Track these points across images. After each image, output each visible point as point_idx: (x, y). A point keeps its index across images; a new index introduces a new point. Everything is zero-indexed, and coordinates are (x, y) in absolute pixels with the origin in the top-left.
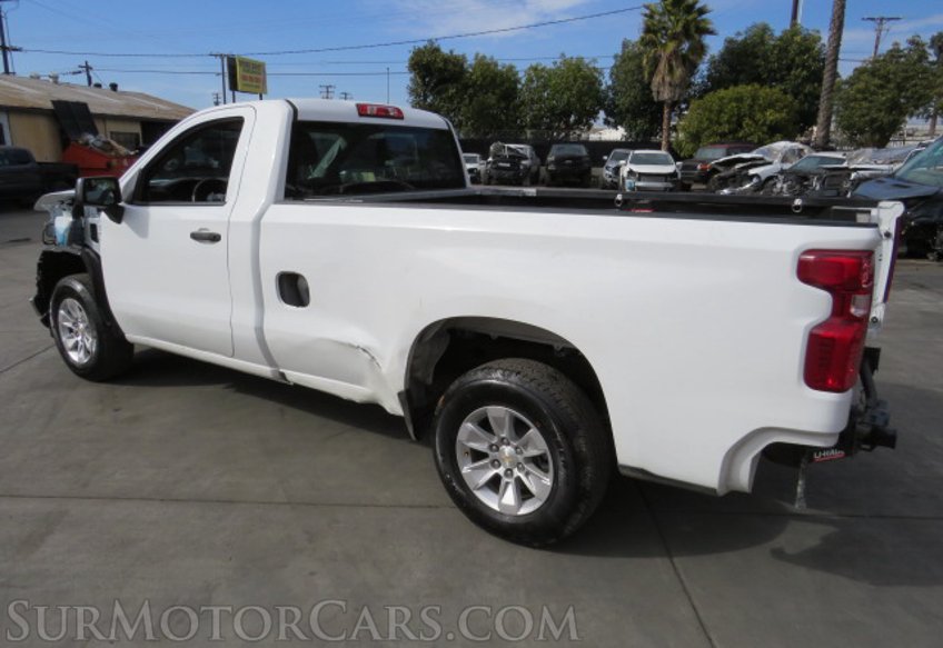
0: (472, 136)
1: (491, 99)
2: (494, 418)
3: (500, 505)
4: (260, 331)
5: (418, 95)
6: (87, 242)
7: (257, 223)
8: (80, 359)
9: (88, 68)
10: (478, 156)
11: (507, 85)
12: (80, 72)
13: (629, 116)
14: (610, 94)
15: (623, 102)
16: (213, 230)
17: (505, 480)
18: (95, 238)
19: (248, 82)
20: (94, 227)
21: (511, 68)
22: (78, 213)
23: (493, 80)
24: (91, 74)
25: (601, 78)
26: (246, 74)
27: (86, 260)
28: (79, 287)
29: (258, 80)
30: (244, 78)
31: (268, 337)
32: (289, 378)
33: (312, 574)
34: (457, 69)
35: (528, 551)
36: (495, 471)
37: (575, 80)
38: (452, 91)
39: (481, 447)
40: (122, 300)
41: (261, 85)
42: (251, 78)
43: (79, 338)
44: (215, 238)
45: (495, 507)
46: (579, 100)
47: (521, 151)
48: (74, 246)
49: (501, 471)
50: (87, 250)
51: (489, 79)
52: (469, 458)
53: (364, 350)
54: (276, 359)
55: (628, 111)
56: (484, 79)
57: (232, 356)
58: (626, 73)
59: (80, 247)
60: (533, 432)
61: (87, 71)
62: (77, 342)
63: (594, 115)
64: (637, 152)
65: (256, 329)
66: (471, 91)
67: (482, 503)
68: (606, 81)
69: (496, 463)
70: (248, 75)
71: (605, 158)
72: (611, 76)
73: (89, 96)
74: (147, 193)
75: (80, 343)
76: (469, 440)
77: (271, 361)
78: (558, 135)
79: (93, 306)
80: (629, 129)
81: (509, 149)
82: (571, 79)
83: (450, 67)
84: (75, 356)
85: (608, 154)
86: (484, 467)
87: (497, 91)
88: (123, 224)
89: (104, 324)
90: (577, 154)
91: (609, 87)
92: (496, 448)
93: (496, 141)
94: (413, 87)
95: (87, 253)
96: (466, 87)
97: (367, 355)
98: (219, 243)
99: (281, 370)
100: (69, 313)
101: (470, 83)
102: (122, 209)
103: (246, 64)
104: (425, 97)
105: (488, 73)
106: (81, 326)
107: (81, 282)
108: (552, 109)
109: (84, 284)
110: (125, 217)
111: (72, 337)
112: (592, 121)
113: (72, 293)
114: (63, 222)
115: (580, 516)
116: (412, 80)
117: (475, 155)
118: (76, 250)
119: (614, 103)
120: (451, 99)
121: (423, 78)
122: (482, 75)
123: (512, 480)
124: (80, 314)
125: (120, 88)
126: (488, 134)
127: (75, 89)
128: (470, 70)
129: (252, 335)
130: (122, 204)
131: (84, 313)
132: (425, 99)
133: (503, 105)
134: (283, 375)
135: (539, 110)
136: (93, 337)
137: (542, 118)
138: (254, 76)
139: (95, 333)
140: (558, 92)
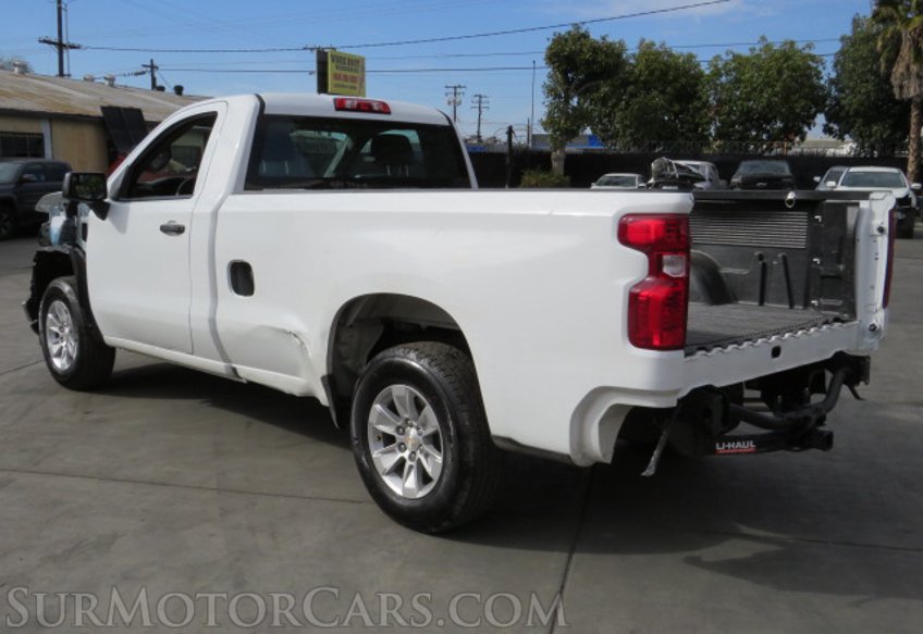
0: (632, 150)
1: (657, 99)
2: (398, 398)
3: (404, 489)
4: (213, 322)
5: (557, 96)
6: (78, 242)
7: (215, 215)
8: (63, 365)
9: (153, 67)
10: (637, 176)
11: (683, 80)
12: (143, 73)
13: (860, 121)
14: (834, 93)
15: (850, 102)
16: (179, 222)
17: (408, 463)
18: (85, 238)
19: (341, 82)
20: (85, 226)
21: (691, 57)
22: (72, 211)
23: (664, 74)
24: (156, 74)
25: (820, 68)
26: (338, 72)
27: (73, 258)
28: (66, 288)
29: (354, 79)
30: (336, 77)
31: (220, 328)
32: (241, 374)
33: (212, 535)
34: (610, 61)
35: (426, 538)
36: (400, 455)
37: (780, 72)
38: (605, 89)
39: (389, 430)
40: (102, 299)
41: (357, 85)
42: (345, 76)
43: (64, 344)
44: (179, 230)
45: (398, 491)
46: (786, 99)
47: (694, 170)
48: (65, 245)
49: (406, 455)
50: (77, 249)
51: (657, 73)
52: (381, 443)
53: (295, 336)
54: (228, 352)
55: (857, 113)
56: (652, 73)
57: (192, 354)
58: (855, 61)
59: (70, 247)
60: (428, 410)
61: (152, 71)
62: (62, 348)
63: (808, 120)
64: (853, 169)
65: (210, 320)
66: (631, 88)
67: (387, 486)
68: (828, 72)
69: (402, 446)
70: (343, 73)
71: (817, 179)
72: (835, 66)
73: (145, 100)
74: (133, 190)
75: (64, 349)
76: (379, 423)
77: (225, 357)
78: (756, 148)
79: (77, 309)
80: (860, 138)
81: (679, 166)
82: (773, 72)
83: (601, 58)
84: (59, 363)
85: (821, 175)
86: (393, 451)
87: (669, 89)
88: (108, 221)
89: (87, 328)
90: (778, 173)
91: (832, 82)
92: (401, 430)
93: (659, 155)
94: (552, 84)
95: (75, 252)
96: (625, 83)
97: (297, 340)
98: (183, 235)
99: (234, 365)
100: (57, 317)
101: (632, 79)
102: (108, 205)
103: (341, 60)
104: (568, 99)
105: (655, 65)
106: (67, 330)
107: (68, 283)
108: (747, 113)
109: (71, 285)
110: (110, 213)
111: (57, 343)
112: (806, 129)
113: (59, 295)
114: (57, 223)
115: (466, 494)
116: (550, 76)
117: (633, 175)
118: (66, 249)
119: (838, 103)
120: (604, 101)
121: (565, 73)
122: (647, 67)
123: (413, 464)
124: (66, 317)
125: (185, 92)
126: (655, 147)
127: (133, 92)
128: (632, 61)
129: (206, 327)
130: (107, 200)
131: (69, 316)
132: (567, 101)
133: (677, 108)
134: (234, 370)
135: (729, 114)
136: (75, 341)
137: (733, 125)
138: (348, 73)
139: (77, 337)
140: (755, 89)
